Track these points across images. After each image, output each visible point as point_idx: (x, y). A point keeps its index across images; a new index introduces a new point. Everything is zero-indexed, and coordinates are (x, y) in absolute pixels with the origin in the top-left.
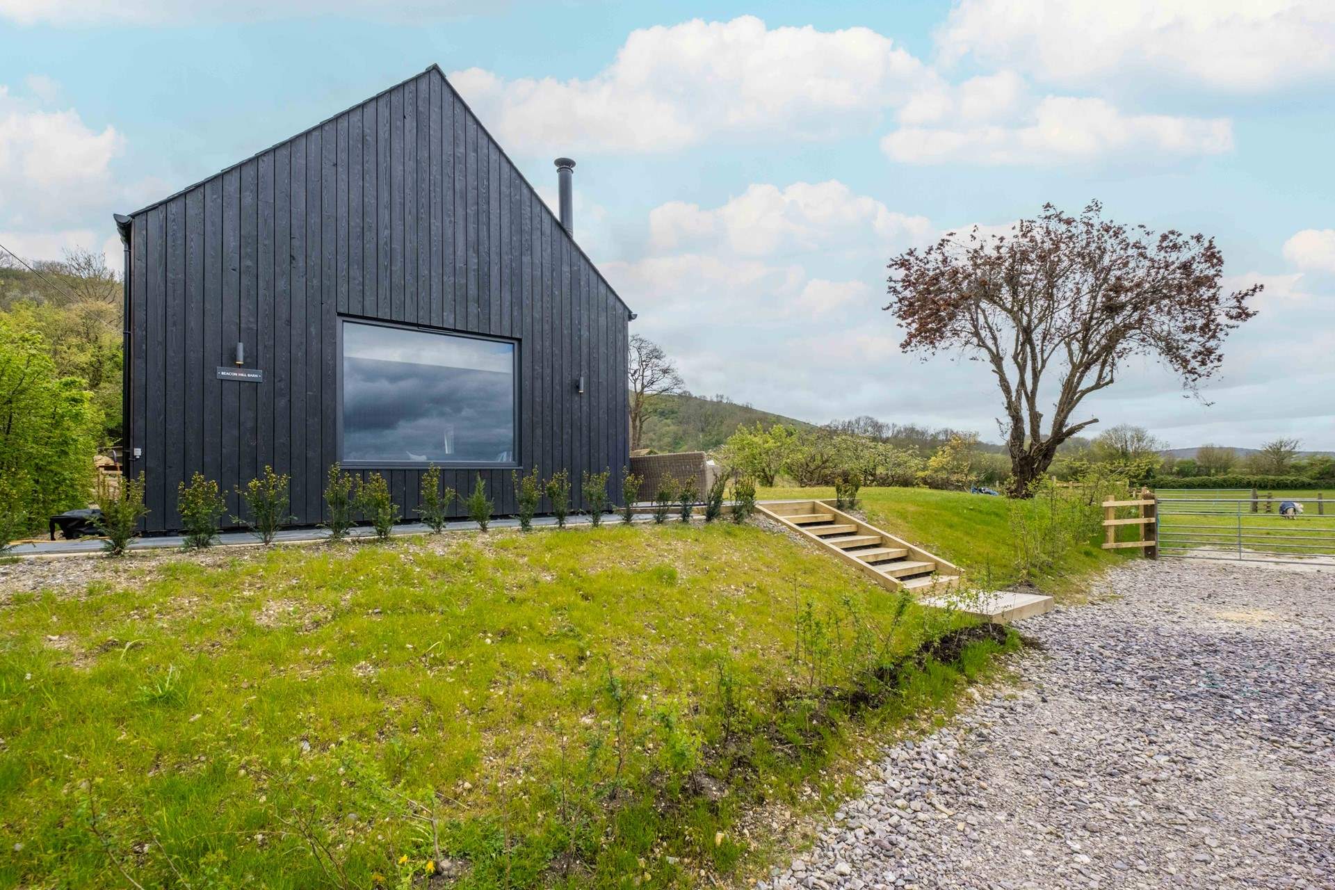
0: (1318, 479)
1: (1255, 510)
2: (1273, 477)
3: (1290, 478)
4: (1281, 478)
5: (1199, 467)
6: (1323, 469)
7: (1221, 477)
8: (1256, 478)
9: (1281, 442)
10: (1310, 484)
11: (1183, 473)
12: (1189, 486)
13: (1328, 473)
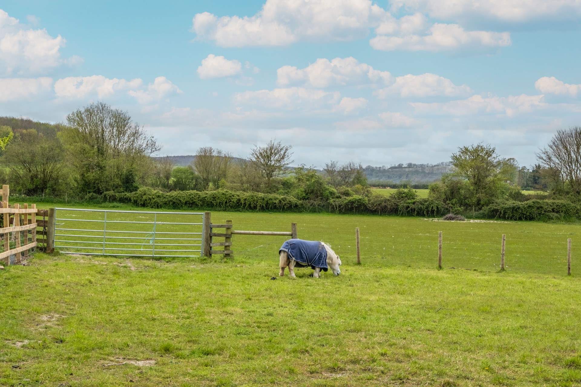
0: (304, 198)
1: (209, 253)
2: (261, 195)
3: (277, 197)
4: (271, 196)
5: (197, 179)
6: (309, 186)
7: (210, 191)
8: (247, 194)
9: (271, 149)
10: (296, 206)
11: (180, 185)
12: (175, 205)
13: (312, 192)
